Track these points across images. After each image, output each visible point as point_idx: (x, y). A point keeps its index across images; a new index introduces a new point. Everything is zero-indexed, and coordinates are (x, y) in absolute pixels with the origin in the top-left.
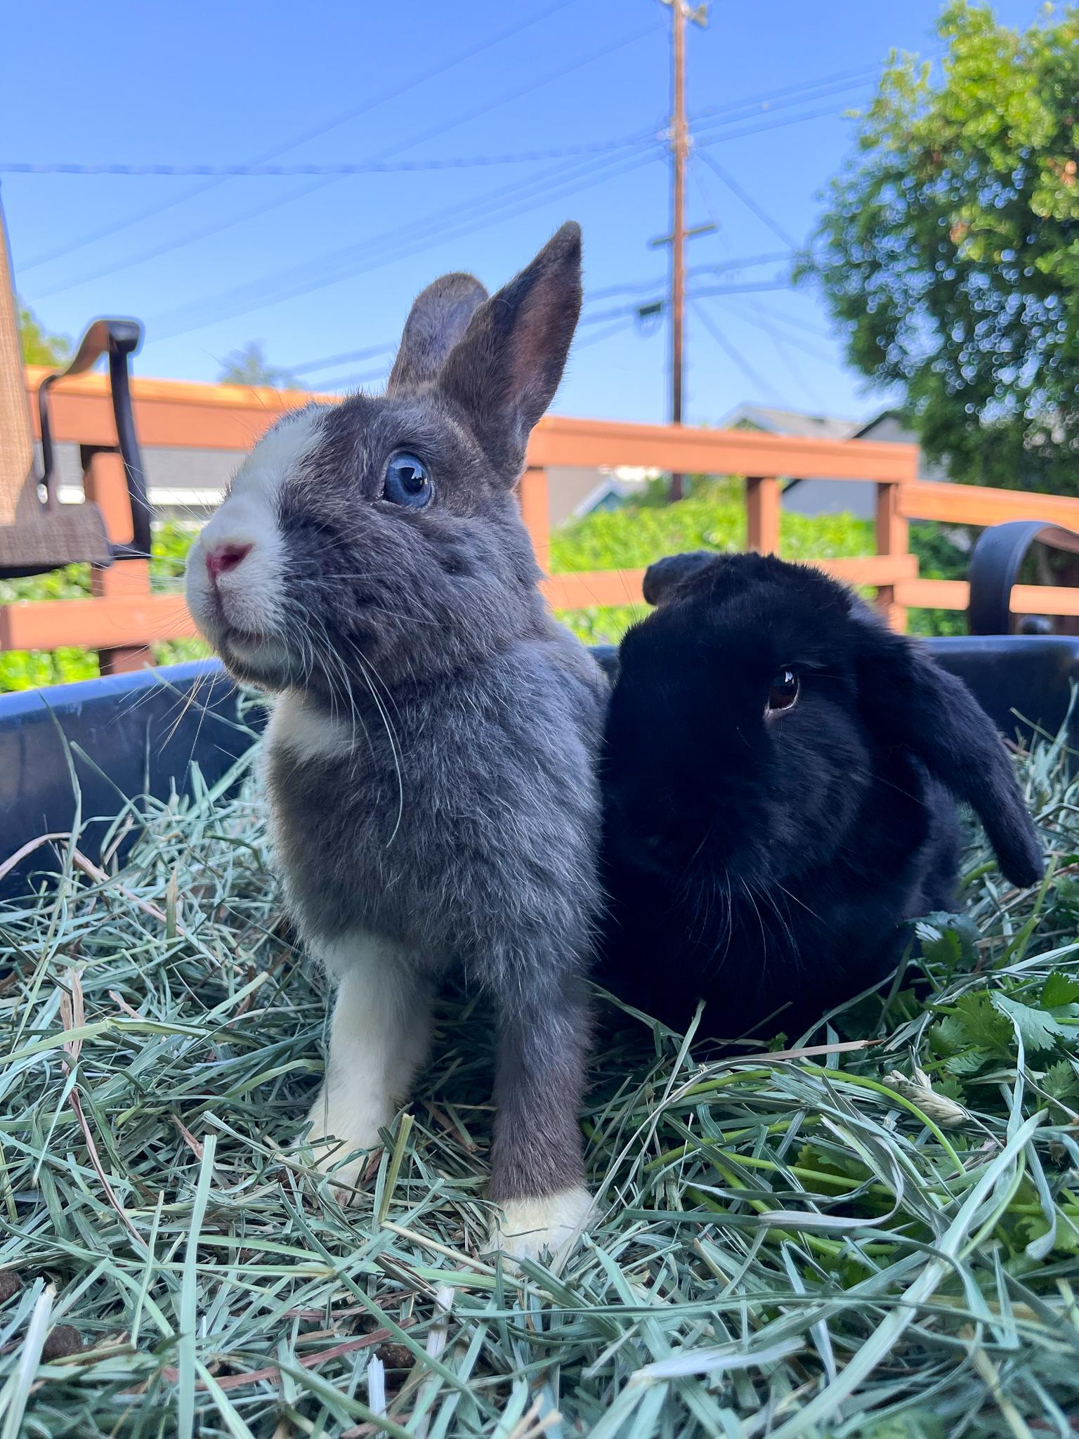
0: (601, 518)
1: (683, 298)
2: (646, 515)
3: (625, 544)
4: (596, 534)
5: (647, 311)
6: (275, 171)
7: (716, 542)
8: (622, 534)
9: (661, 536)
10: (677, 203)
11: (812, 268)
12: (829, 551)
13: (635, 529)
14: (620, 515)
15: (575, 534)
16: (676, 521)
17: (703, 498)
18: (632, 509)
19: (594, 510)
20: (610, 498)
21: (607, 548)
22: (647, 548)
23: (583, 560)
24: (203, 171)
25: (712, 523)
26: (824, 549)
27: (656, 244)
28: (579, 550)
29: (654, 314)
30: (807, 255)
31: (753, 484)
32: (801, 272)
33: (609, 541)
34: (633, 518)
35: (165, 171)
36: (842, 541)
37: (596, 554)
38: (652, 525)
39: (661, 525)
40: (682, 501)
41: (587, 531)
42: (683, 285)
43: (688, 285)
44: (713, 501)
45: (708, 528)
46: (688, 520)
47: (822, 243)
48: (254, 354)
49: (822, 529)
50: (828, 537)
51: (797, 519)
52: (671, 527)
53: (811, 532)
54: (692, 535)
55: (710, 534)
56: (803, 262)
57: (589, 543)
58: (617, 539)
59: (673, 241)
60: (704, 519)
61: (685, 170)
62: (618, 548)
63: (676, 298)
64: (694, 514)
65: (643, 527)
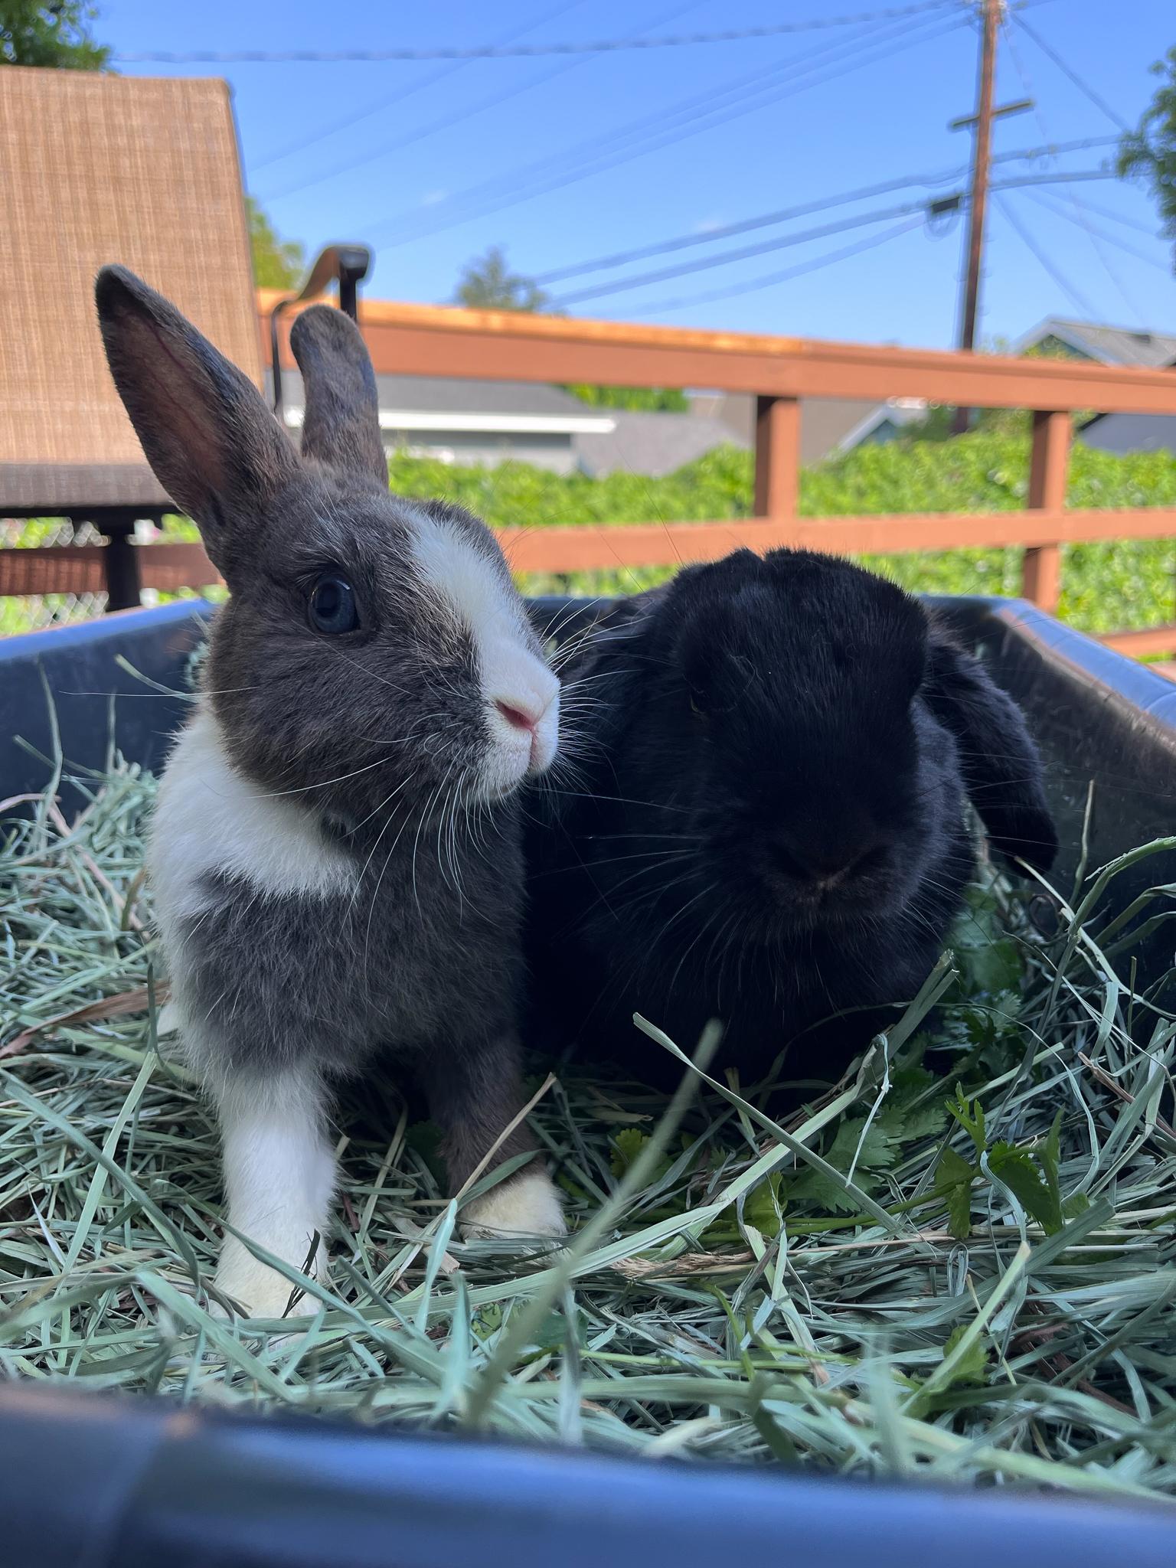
0: (868, 452)
1: (987, 188)
2: (922, 449)
3: (896, 483)
4: (862, 470)
5: (942, 207)
6: (524, 51)
7: (1002, 482)
8: (892, 471)
9: (938, 474)
10: (986, 78)
11: (1144, 154)
12: (1138, 496)
13: (907, 464)
14: (890, 450)
15: (838, 469)
16: (956, 456)
17: (990, 431)
18: (905, 442)
19: (862, 443)
20: (885, 427)
21: (874, 487)
22: (919, 487)
23: (846, 499)
24: (447, 54)
25: (999, 460)
26: (1132, 493)
27: (957, 125)
28: (841, 487)
29: (950, 211)
30: (1140, 138)
31: (1041, 418)
32: (1129, 160)
33: (875, 477)
34: (906, 452)
35: (406, 55)
36: (1156, 484)
37: (861, 493)
38: (928, 461)
39: (939, 461)
40: (965, 434)
41: (851, 468)
42: (987, 176)
43: (994, 175)
44: (1001, 435)
45: (993, 466)
46: (971, 456)
47: (1156, 125)
48: (495, 263)
49: (1131, 470)
50: (1137, 479)
51: (1101, 458)
52: (950, 464)
53: (1118, 472)
54: (975, 473)
55: (996, 473)
56: (1135, 147)
57: (853, 480)
58: (885, 476)
59: (979, 122)
60: (989, 455)
61: (999, 39)
62: (887, 487)
63: (978, 191)
64: (978, 449)
65: (917, 462)
